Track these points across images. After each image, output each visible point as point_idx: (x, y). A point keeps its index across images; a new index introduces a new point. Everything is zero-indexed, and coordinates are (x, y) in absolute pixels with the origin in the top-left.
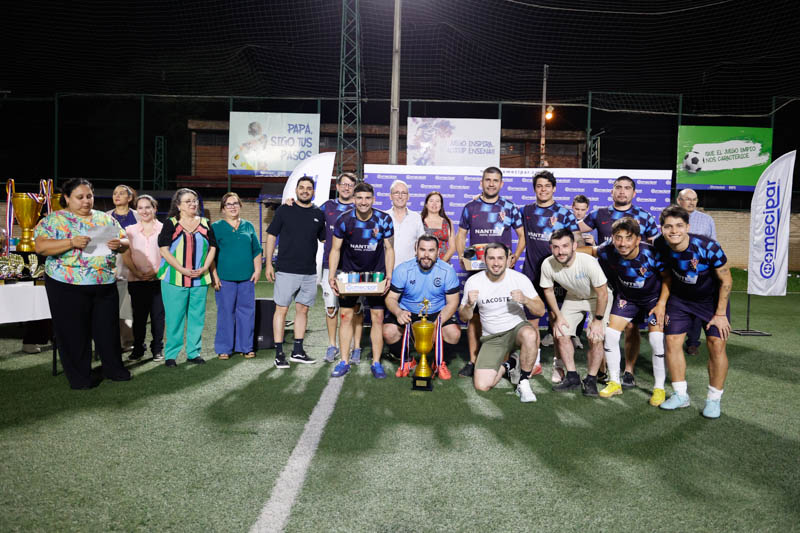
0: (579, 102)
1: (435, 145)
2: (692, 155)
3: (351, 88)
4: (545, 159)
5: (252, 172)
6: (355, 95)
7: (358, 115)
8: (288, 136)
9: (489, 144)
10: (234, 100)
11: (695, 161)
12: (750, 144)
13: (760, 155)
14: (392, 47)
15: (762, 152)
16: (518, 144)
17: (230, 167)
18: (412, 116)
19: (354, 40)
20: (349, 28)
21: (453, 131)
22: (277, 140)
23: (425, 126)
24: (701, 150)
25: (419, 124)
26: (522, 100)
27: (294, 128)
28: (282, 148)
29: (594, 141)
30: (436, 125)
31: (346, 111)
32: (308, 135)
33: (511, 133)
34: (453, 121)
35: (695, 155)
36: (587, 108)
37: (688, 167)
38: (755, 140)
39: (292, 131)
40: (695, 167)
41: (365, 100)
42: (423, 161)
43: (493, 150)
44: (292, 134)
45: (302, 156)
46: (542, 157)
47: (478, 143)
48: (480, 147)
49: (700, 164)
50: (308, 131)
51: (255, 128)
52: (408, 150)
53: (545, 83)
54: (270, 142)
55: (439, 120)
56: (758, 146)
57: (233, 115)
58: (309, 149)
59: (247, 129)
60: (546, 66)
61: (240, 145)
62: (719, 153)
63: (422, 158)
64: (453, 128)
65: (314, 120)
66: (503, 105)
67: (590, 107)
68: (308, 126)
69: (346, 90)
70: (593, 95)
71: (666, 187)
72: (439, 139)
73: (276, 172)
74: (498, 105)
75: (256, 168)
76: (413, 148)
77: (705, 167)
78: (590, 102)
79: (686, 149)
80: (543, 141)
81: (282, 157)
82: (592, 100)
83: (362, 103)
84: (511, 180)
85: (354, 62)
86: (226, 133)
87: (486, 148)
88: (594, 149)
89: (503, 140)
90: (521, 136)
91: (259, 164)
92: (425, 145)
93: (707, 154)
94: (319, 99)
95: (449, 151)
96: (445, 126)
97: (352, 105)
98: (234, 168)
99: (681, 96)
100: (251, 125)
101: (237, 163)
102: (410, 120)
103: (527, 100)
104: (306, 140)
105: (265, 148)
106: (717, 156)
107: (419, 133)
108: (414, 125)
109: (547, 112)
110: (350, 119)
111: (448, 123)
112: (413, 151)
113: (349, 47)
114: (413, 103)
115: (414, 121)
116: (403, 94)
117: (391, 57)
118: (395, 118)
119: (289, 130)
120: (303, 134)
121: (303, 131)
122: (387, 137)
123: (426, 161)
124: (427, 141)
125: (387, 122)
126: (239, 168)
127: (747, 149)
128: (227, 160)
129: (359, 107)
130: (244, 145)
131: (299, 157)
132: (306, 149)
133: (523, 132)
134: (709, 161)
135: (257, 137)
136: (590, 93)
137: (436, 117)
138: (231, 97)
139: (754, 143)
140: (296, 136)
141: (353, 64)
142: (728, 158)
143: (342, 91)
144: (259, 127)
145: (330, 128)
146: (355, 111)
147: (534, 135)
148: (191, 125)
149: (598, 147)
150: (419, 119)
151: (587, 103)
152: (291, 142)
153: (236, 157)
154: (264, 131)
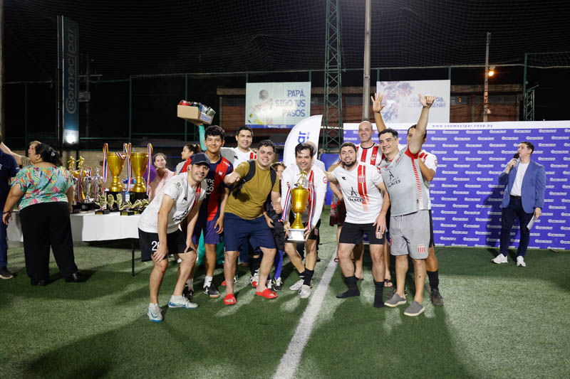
0: (515, 63)
1: (398, 102)
3: (334, 63)
4: (489, 108)
5: (262, 126)
6: (337, 68)
7: (340, 81)
8: (288, 99)
9: (441, 99)
10: (249, 74)
14: (364, 30)
16: (466, 97)
18: (380, 80)
19: (335, 26)
20: (332, 18)
21: (412, 90)
22: (279, 102)
23: (390, 88)
25: (385, 87)
26: (467, 64)
27: (292, 93)
28: (283, 108)
29: (530, 94)
30: (399, 87)
31: (330, 79)
32: (302, 98)
33: (459, 89)
34: (412, 83)
36: (523, 67)
39: (290, 95)
41: (344, 70)
42: (389, 114)
43: (445, 105)
44: (290, 98)
45: (298, 113)
46: (485, 106)
50: (302, 95)
51: (264, 94)
53: (488, 47)
54: (275, 104)
55: (401, 83)
57: (248, 85)
58: (303, 108)
59: (258, 95)
60: (488, 34)
61: (254, 106)
63: (388, 112)
64: (412, 88)
65: (306, 87)
66: (452, 69)
67: (525, 66)
68: (302, 92)
69: (330, 64)
70: (529, 56)
72: (401, 97)
73: (279, 126)
74: (448, 69)
75: (265, 123)
78: (526, 62)
80: (486, 94)
81: (283, 114)
82: (528, 60)
83: (342, 72)
84: (457, 132)
85: (336, 42)
86: (244, 97)
87: (439, 102)
88: (529, 100)
89: (452, 94)
90: (467, 91)
91: (267, 121)
92: (390, 102)
94: (310, 71)
95: (409, 106)
96: (405, 87)
97: (334, 75)
98: (249, 124)
100: (261, 92)
101: (252, 120)
102: (378, 83)
103: (471, 64)
104: (301, 102)
105: (271, 108)
107: (386, 93)
108: (382, 87)
109: (489, 70)
110: (333, 85)
111: (408, 84)
113: (332, 32)
114: (381, 70)
115: (382, 84)
116: (372, 65)
117: (364, 37)
118: (367, 83)
119: (289, 94)
120: (298, 97)
121: (299, 95)
122: (361, 95)
123: (391, 114)
124: (392, 99)
125: (361, 84)
126: (253, 123)
128: (244, 117)
129: (339, 77)
130: (257, 106)
131: (295, 114)
132: (301, 108)
133: (469, 87)
135: (266, 100)
136: (526, 54)
137: (399, 80)
138: (247, 73)
140: (294, 99)
141: (335, 45)
143: (327, 65)
144: (267, 94)
145: (319, 91)
146: (337, 79)
147: (478, 89)
148: (219, 93)
149: (533, 96)
150: (386, 83)
151: (523, 63)
152: (290, 103)
153: (251, 116)
154: (271, 96)
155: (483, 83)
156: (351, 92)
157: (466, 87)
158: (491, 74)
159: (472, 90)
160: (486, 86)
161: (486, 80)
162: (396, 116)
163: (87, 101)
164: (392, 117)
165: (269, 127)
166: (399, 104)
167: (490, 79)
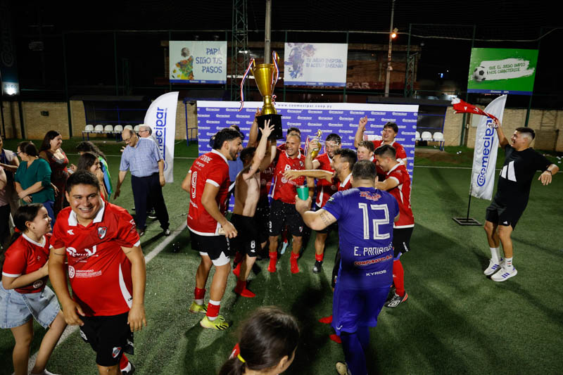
2: (480, 69)
3: (241, 26)
4: (391, 65)
6: (243, 30)
7: (246, 43)
8: (206, 56)
9: (340, 61)
10: (172, 33)
11: (482, 73)
12: (522, 61)
13: (528, 69)
15: (530, 67)
17: (171, 78)
18: (289, 41)
21: (315, 52)
22: (199, 60)
24: (486, 65)
26: (363, 30)
27: (212, 51)
28: (203, 65)
29: (410, 60)
31: (238, 42)
32: (219, 56)
33: (370, 47)
34: (316, 45)
35: (482, 69)
37: (476, 78)
38: (525, 59)
40: (482, 77)
41: (257, 31)
43: (343, 65)
44: (209, 56)
45: (216, 70)
46: (389, 64)
47: (332, 61)
48: (334, 63)
49: (485, 75)
50: (219, 53)
51: (185, 51)
52: (285, 66)
53: (393, 12)
54: (195, 61)
55: (306, 44)
56: (527, 63)
58: (221, 65)
59: (180, 53)
62: (499, 67)
64: (314, 50)
65: (223, 46)
66: (350, 34)
67: (409, 34)
68: (219, 50)
71: (414, 118)
72: (305, 58)
73: (200, 81)
75: (186, 79)
76: (288, 64)
77: (488, 77)
78: (410, 31)
79: (476, 65)
80: (390, 52)
81: (203, 71)
82: (412, 30)
84: (300, 112)
87: (337, 64)
88: (410, 65)
93: (491, 68)
94: (226, 31)
95: (312, 66)
96: (310, 48)
98: (173, 79)
99: (475, 27)
100: (183, 50)
101: (175, 75)
102: (286, 44)
103: (366, 30)
104: (219, 59)
105: (192, 64)
106: (497, 70)
107: (292, 54)
108: (289, 48)
109: (393, 32)
111: (312, 46)
112: (289, 66)
114: (288, 32)
115: (289, 45)
118: (268, 47)
119: (208, 52)
121: (216, 53)
126: (176, 78)
127: (519, 65)
128: (169, 73)
130: (179, 63)
131: (213, 71)
132: (218, 65)
133: (378, 46)
134: (491, 73)
135: (187, 58)
136: (411, 24)
138: (170, 31)
139: (525, 60)
142: (505, 71)
144: (188, 51)
147: (385, 49)
148: (163, 45)
149: (413, 63)
150: (292, 44)
151: (408, 32)
152: (208, 61)
153: (174, 71)
154: (191, 54)
155: (388, 44)
156: (278, 46)
157: (375, 46)
158: (394, 36)
159: (379, 49)
160: (390, 47)
161: (391, 41)
162: (301, 74)
163: (41, 50)
164: (298, 75)
165: (191, 81)
166: (304, 64)
167: (393, 39)
